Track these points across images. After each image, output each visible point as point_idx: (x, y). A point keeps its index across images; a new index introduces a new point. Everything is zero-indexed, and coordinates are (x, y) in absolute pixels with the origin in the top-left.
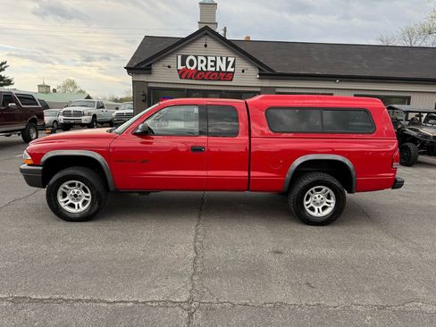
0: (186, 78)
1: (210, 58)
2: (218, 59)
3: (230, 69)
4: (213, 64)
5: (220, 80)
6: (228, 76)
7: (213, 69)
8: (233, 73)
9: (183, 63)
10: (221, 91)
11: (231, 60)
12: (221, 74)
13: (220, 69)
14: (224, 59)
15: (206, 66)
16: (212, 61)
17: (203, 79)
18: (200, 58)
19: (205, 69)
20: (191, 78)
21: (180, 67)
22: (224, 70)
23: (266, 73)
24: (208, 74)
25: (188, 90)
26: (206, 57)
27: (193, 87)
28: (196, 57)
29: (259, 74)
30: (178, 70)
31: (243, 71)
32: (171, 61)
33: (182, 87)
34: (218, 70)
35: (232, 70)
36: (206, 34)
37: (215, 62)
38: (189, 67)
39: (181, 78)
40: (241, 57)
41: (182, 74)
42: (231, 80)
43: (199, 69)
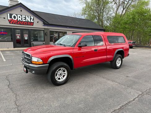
0: (13, 23)
1: (23, 16)
2: (27, 17)
3: (32, 21)
4: (24, 18)
5: (28, 25)
6: (32, 24)
7: (25, 21)
8: (33, 22)
9: (11, 17)
10: (29, 29)
11: (32, 18)
12: (28, 23)
13: (28, 20)
14: (29, 17)
15: (22, 19)
16: (24, 17)
17: (21, 24)
18: (18, 16)
19: (21, 20)
20: (15, 24)
21: (9, 19)
22: (29, 21)
23: (46, 23)
24: (22, 22)
25: (14, 28)
26: (21, 16)
27: (15, 27)
28: (17, 15)
29: (44, 24)
30: (9, 20)
31: (38, 22)
32: (4, 15)
33: (11, 27)
34: (27, 21)
35: (33, 21)
36: (21, 6)
37: (26, 18)
38: (14, 19)
39: (10, 23)
40: (36, 17)
41: (10, 22)
42: (33, 25)
43: (19, 20)
